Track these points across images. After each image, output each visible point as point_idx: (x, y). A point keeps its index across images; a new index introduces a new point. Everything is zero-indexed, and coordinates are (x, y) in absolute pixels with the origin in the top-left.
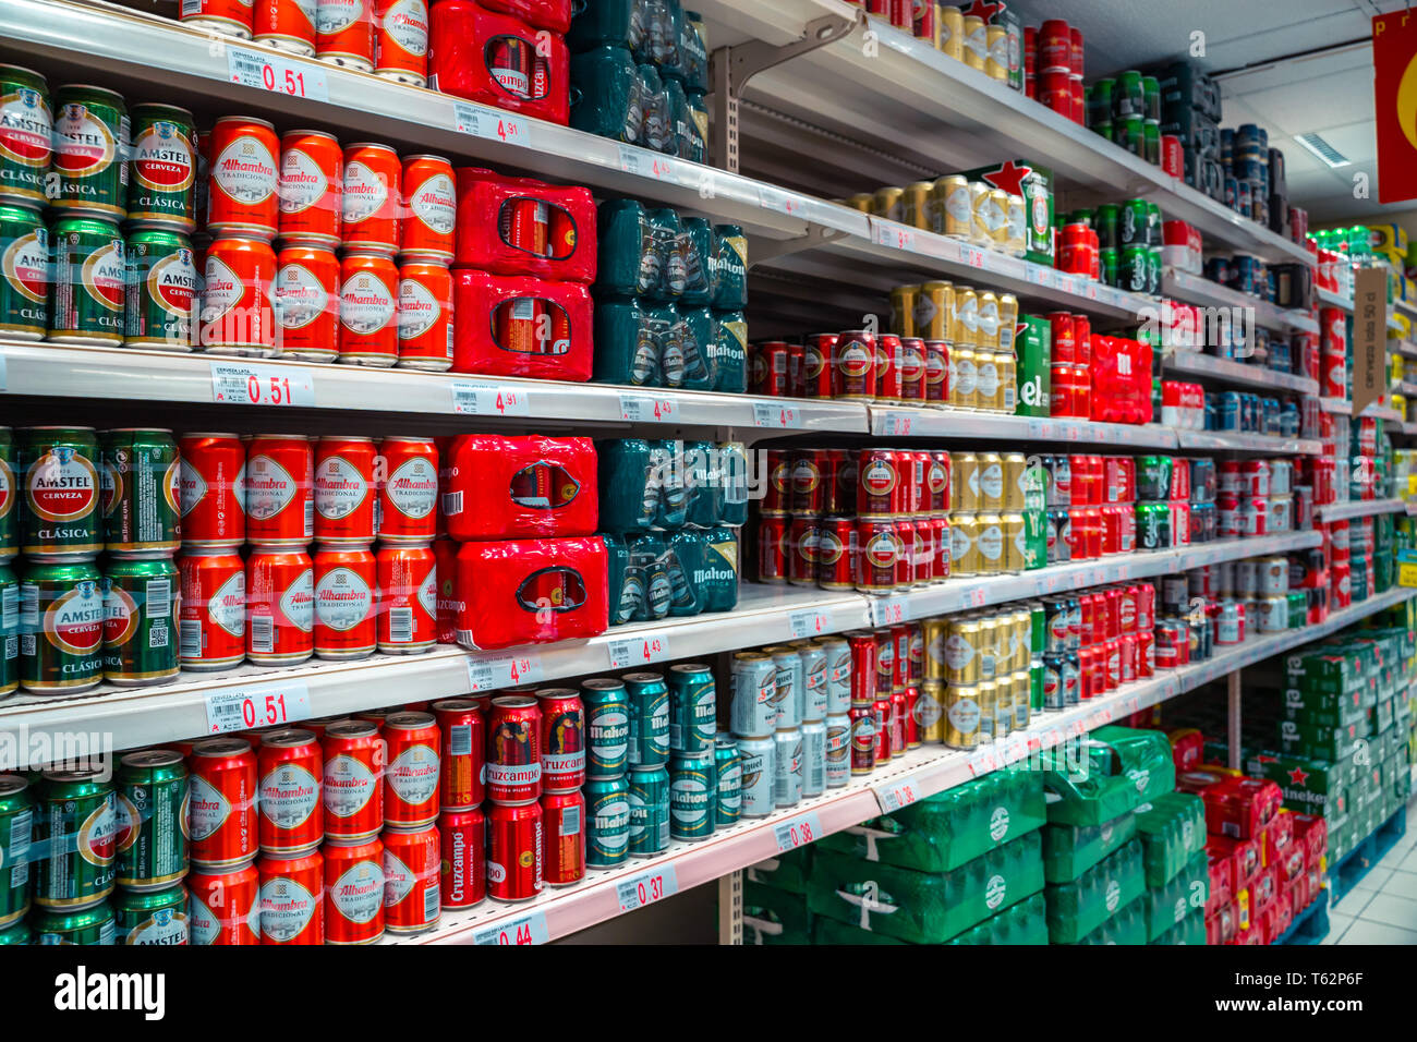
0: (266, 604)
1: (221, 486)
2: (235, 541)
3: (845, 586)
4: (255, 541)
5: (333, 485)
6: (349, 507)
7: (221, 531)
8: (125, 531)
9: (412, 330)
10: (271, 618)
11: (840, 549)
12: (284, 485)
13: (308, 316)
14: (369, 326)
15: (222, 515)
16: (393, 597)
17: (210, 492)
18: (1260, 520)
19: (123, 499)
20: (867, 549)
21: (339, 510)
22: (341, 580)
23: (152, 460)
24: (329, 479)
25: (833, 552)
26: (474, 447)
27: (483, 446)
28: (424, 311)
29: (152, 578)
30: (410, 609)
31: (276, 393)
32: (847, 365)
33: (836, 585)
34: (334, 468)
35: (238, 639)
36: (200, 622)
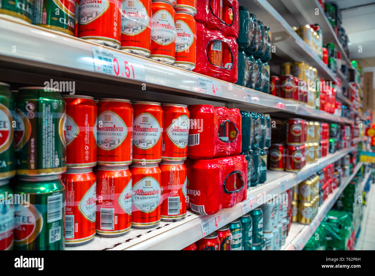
0: (110, 201)
1: (87, 129)
2: (93, 164)
3: (281, 169)
4: (102, 163)
5: (145, 130)
6: (153, 142)
7: (87, 158)
8: (32, 161)
9: (181, 47)
10: (113, 209)
11: (280, 155)
12: (121, 129)
13: (140, 28)
14: (166, 40)
15: (87, 147)
16: (170, 191)
17: (81, 133)
18: (345, 144)
19: (31, 138)
20: (292, 156)
21: (148, 144)
22: (148, 184)
23: (52, 110)
24: (142, 126)
25: (278, 157)
26: (202, 111)
27: (206, 110)
28: (187, 38)
29: (51, 194)
30: (179, 197)
31: (127, 71)
32: (285, 87)
33: (277, 169)
34: (145, 120)
35: (93, 223)
36: (73, 216)
